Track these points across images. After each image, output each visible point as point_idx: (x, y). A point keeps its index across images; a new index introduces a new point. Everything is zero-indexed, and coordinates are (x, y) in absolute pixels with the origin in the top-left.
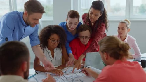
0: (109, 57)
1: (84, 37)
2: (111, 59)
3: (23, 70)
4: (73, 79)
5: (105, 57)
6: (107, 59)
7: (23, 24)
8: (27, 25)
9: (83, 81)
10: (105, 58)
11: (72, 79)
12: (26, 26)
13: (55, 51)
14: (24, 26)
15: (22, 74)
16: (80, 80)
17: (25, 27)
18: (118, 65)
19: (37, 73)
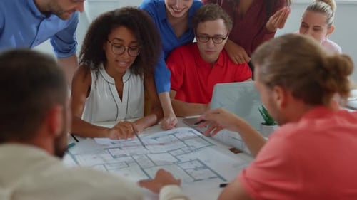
0: (291, 98)
1: (209, 38)
2: (295, 106)
3: (51, 130)
4: (178, 157)
5: (279, 98)
6: (284, 105)
7: (33, 13)
8: (44, 16)
9: (205, 163)
10: (279, 103)
11: (175, 157)
12: (42, 19)
13: (125, 78)
14: (38, 17)
15: (49, 142)
16: (198, 160)
17: (41, 21)
18: (320, 123)
19: (78, 141)
